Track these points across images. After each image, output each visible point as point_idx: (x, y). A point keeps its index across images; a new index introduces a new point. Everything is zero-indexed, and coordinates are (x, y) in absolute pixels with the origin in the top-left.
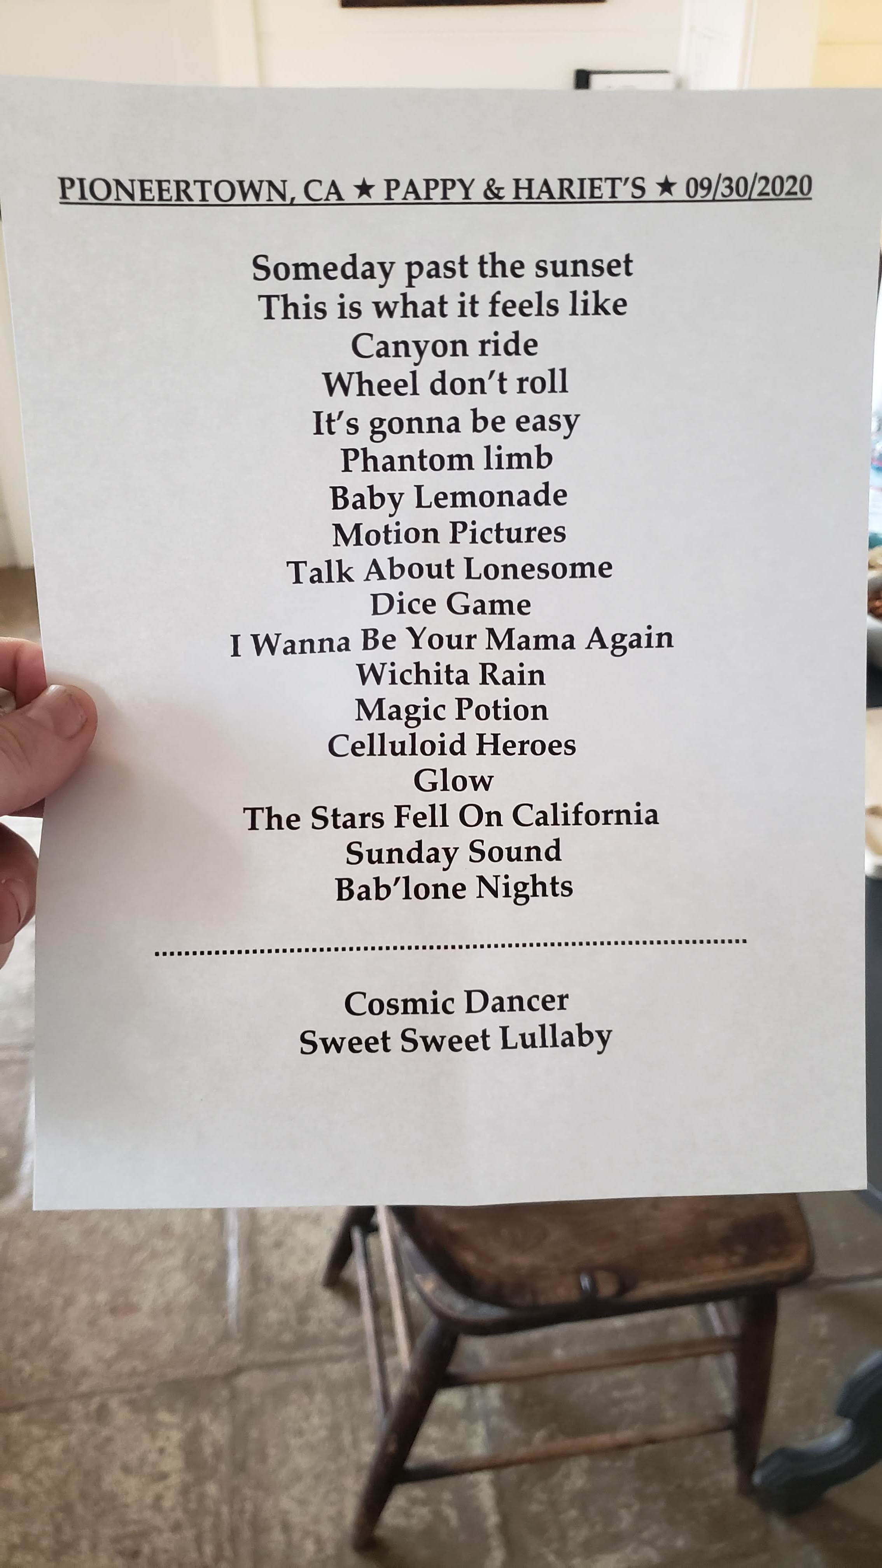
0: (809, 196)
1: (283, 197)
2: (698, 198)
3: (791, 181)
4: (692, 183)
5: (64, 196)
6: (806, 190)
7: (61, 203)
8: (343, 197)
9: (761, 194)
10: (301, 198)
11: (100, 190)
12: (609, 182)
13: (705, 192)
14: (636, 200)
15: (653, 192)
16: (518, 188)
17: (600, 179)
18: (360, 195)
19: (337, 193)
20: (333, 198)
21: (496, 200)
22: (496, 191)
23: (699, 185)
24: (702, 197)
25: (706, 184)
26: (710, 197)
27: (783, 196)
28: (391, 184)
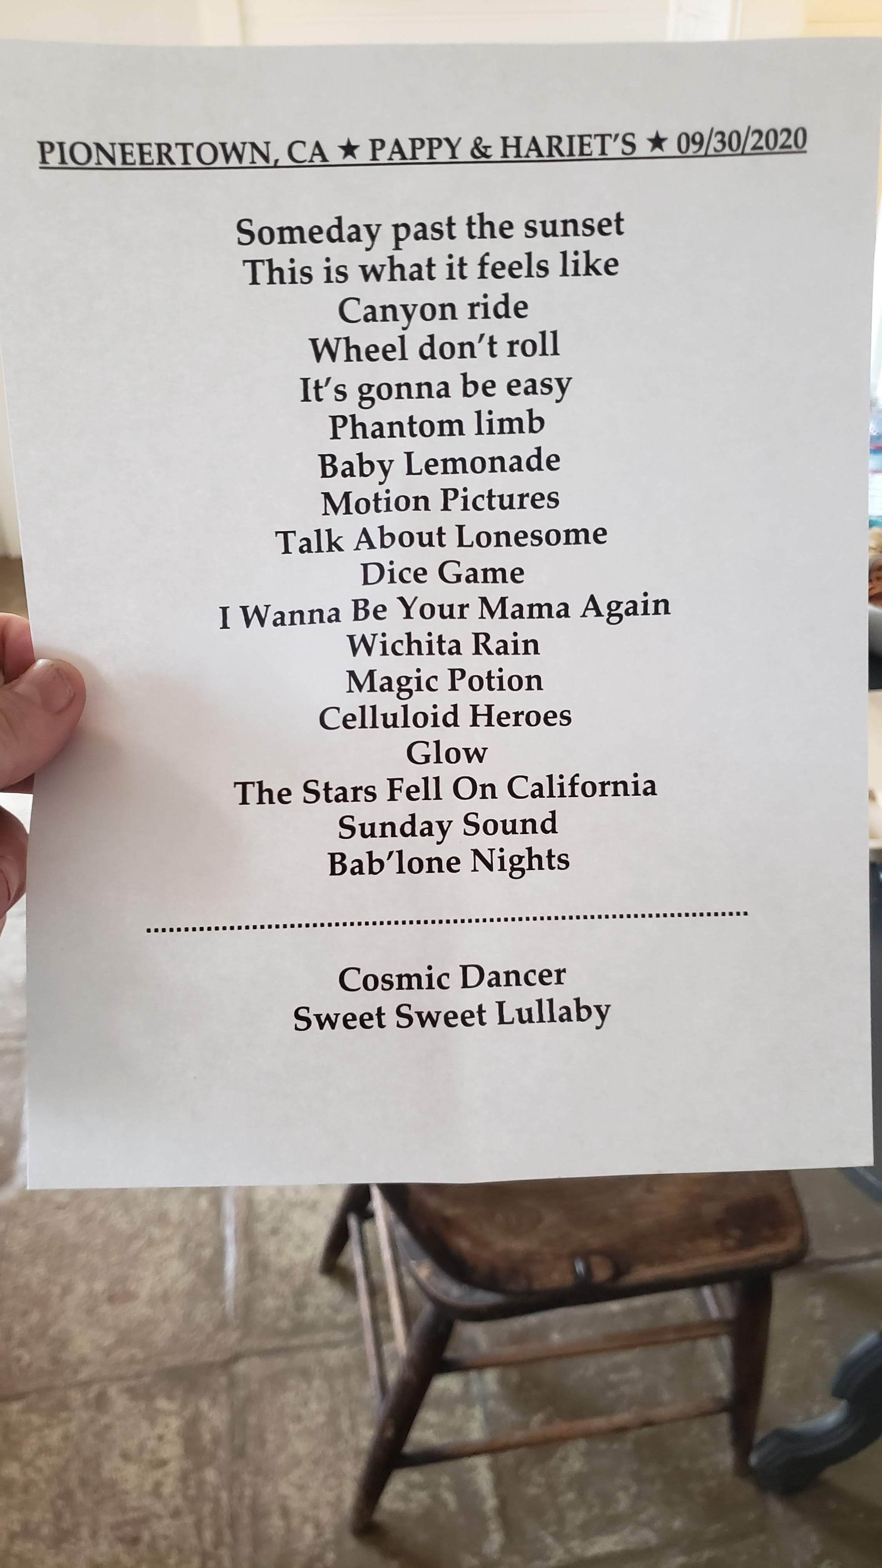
0: (804, 149)
1: (266, 158)
2: (690, 153)
3: (785, 134)
4: (684, 138)
5: (44, 161)
6: (800, 141)
7: (41, 168)
8: (328, 158)
9: (754, 148)
10: (285, 160)
11: (81, 154)
12: (599, 139)
13: (696, 147)
14: (626, 157)
15: (644, 147)
16: (505, 146)
17: (590, 136)
18: (345, 156)
19: (322, 154)
20: (318, 160)
21: (483, 159)
22: (483, 150)
23: (691, 140)
24: (694, 152)
25: (698, 138)
26: (702, 152)
27: (777, 149)
28: (377, 144)
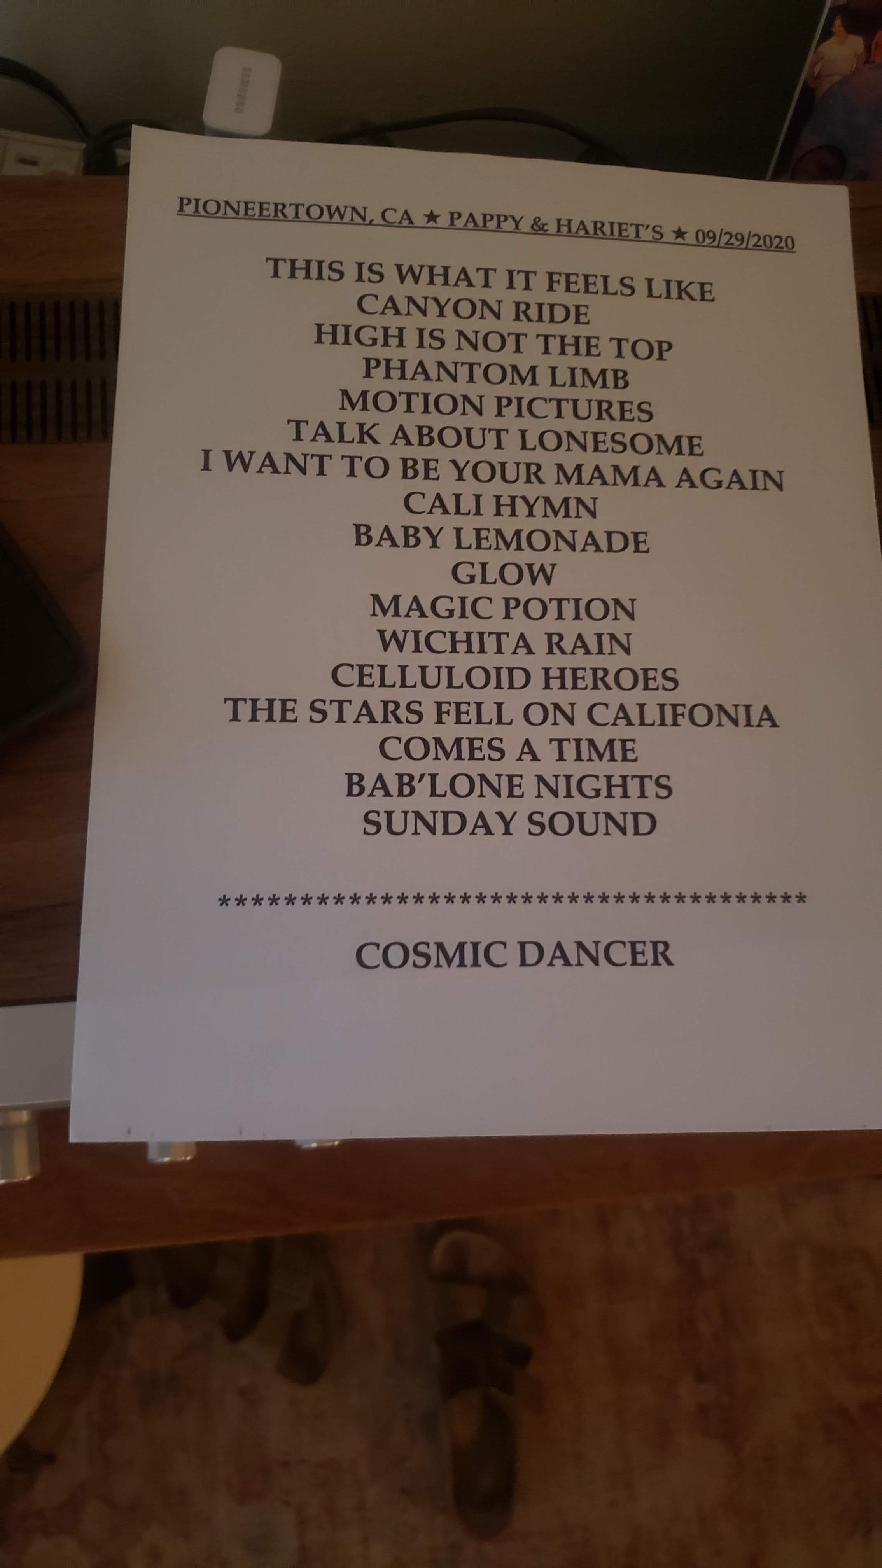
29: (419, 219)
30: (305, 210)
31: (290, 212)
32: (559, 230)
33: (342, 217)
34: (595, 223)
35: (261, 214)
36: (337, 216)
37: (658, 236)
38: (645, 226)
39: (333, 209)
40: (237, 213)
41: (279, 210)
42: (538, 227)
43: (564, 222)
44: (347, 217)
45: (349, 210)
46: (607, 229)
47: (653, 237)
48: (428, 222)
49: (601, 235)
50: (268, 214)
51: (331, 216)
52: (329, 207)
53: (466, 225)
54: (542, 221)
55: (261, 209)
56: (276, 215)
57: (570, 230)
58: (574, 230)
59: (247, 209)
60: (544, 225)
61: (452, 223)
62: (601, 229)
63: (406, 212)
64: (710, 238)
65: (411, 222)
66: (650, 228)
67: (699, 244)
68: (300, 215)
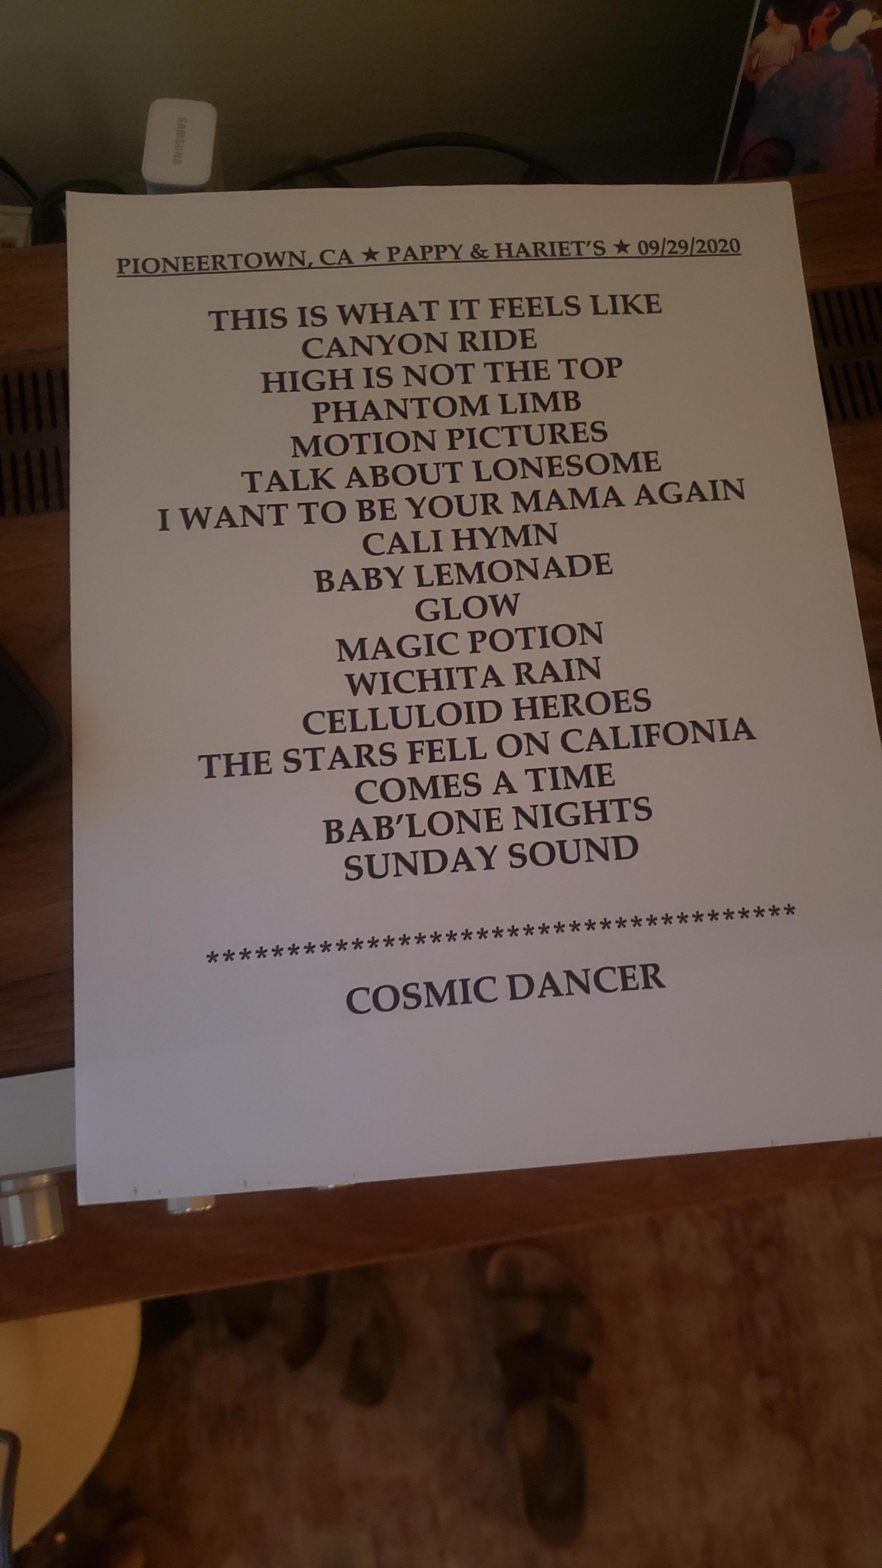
29: (358, 258)
30: (244, 258)
31: (229, 263)
32: (499, 255)
33: (280, 263)
34: (535, 244)
35: (200, 268)
36: (275, 262)
37: (599, 252)
38: (586, 243)
39: (271, 256)
40: (176, 269)
41: (218, 262)
42: (478, 254)
43: (504, 247)
44: (286, 264)
45: (287, 255)
46: (548, 250)
47: (595, 254)
48: (367, 259)
49: (542, 256)
50: (207, 268)
51: (270, 263)
52: (267, 254)
53: (405, 260)
54: (482, 248)
55: (200, 263)
56: (215, 268)
57: (510, 255)
58: (514, 254)
59: (185, 264)
60: (483, 251)
61: (391, 259)
62: (541, 250)
63: (344, 252)
64: (652, 248)
65: (350, 262)
66: (592, 245)
67: (643, 256)
68: (239, 266)
